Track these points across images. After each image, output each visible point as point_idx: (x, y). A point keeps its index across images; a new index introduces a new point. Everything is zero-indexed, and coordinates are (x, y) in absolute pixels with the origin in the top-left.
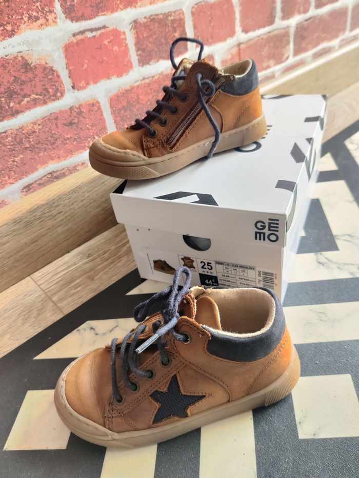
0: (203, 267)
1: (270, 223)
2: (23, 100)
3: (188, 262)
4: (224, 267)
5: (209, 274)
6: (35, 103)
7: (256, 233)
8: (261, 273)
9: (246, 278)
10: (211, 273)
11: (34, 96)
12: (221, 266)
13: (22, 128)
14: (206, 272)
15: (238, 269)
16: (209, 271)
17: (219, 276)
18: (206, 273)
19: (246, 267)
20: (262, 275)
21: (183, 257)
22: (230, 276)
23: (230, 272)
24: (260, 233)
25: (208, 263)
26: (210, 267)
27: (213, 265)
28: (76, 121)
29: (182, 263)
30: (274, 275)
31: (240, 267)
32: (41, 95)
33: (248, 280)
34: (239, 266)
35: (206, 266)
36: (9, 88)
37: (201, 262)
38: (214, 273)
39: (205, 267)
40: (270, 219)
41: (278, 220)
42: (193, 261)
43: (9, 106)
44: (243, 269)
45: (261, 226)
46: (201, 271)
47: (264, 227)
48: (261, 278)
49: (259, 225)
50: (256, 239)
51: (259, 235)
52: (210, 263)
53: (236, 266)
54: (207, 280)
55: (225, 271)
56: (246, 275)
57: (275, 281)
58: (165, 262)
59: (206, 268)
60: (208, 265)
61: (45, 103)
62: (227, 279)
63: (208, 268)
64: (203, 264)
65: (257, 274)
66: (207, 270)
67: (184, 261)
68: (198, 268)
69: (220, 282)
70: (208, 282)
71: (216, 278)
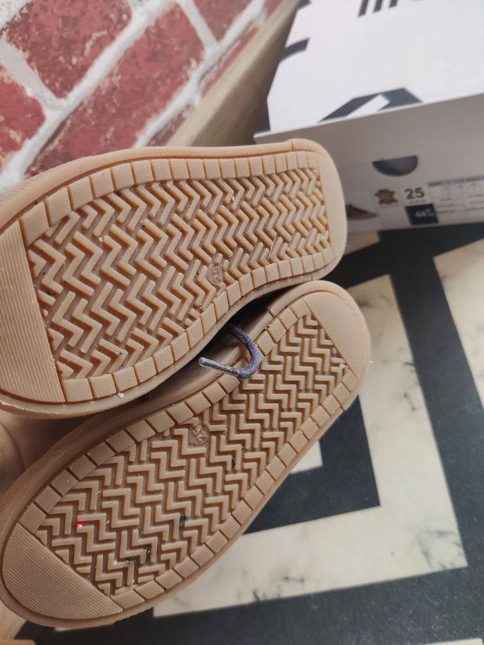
0: (410, 197)
2: (84, 49)
3: (386, 197)
4: (443, 188)
5: (421, 203)
6: (101, 45)
10: (424, 201)
11: (95, 35)
12: (438, 188)
13: (98, 89)
14: (417, 201)
15: (464, 185)
16: (421, 199)
17: (436, 202)
18: (415, 204)
19: (476, 179)
21: (376, 192)
22: (453, 197)
23: (452, 192)
25: (417, 189)
26: (420, 194)
27: (425, 189)
28: (159, 47)
29: (377, 199)
31: (467, 180)
32: (103, 29)
34: (465, 180)
35: (414, 194)
36: (61, 37)
37: (406, 191)
38: (427, 200)
39: (412, 196)
42: (392, 193)
43: (71, 64)
44: (472, 183)
46: (408, 203)
52: (420, 189)
53: (461, 180)
55: (445, 193)
56: (477, 189)
58: (351, 206)
59: (413, 198)
60: (417, 192)
61: (112, 38)
62: (447, 203)
63: (418, 197)
64: (408, 193)
66: (417, 199)
67: (380, 197)
68: (403, 200)
69: (438, 209)
70: (418, 214)
71: (431, 207)
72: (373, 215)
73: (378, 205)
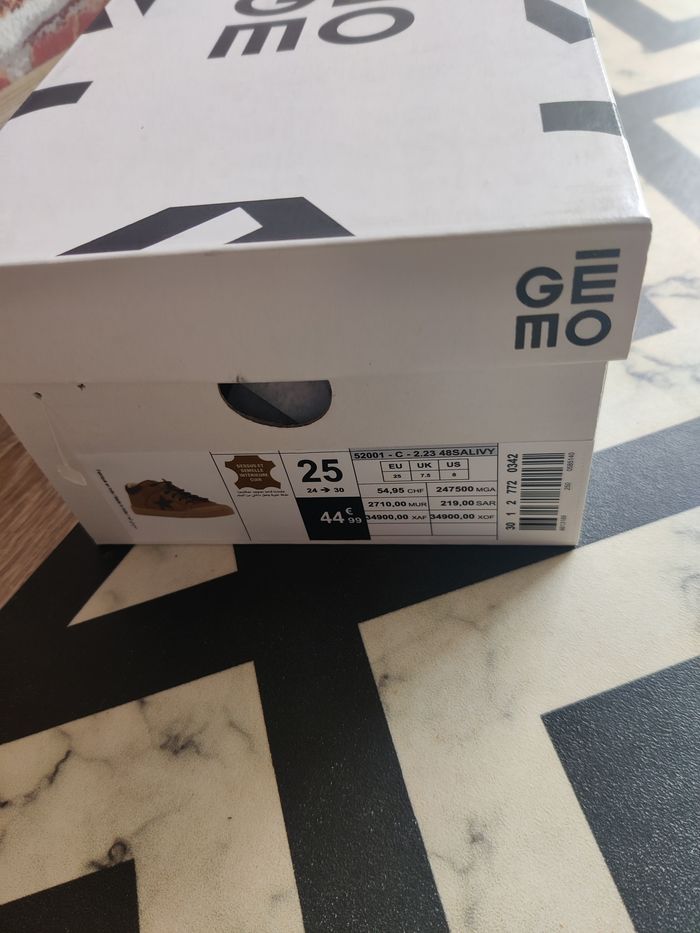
0: (307, 479)
1: (579, 272)
3: (253, 473)
4: (386, 466)
5: (332, 494)
7: (521, 321)
8: (519, 461)
9: (461, 485)
10: (340, 490)
12: (372, 465)
14: (323, 489)
15: (434, 464)
16: (331, 485)
17: (368, 495)
18: (321, 494)
19: (464, 452)
20: (520, 466)
21: (231, 458)
22: (406, 487)
23: (406, 476)
24: (537, 321)
25: (325, 463)
26: (333, 474)
27: (344, 463)
29: (232, 476)
30: (566, 459)
31: (442, 453)
33: (471, 489)
34: (438, 452)
35: (319, 473)
37: (301, 464)
38: (348, 488)
39: (313, 476)
40: (581, 255)
41: (615, 253)
42: (270, 465)
44: (453, 459)
45: (543, 289)
46: (304, 490)
47: (554, 292)
48: (517, 476)
49: (533, 289)
50: (519, 344)
51: (533, 330)
52: (336, 461)
53: (429, 453)
54: (326, 514)
55: (389, 476)
56: (461, 474)
57: (566, 477)
58: (168, 485)
59: (318, 480)
60: (326, 469)
62: (393, 498)
63: (327, 478)
64: (307, 467)
65: (504, 463)
66: (325, 483)
67: (238, 471)
68: (293, 483)
69: (368, 510)
70: (326, 517)
71: (356, 503)
72: (224, 511)
73: (234, 489)
